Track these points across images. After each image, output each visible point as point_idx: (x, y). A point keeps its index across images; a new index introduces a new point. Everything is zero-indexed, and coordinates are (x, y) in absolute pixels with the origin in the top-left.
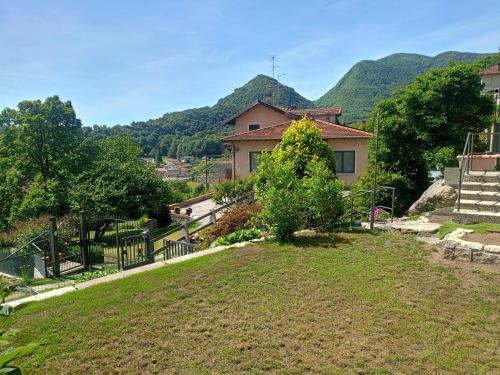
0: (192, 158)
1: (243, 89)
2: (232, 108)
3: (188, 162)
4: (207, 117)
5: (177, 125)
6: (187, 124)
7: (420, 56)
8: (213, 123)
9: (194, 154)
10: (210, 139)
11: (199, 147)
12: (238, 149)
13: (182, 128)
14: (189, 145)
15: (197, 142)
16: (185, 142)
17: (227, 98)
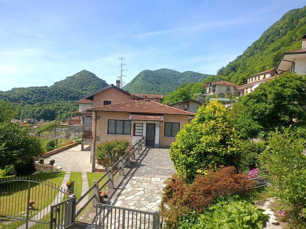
0: (32, 120)
1: (72, 78)
2: (64, 89)
3: (29, 122)
4: (46, 93)
5: (22, 97)
6: (30, 96)
7: (175, 72)
8: (50, 97)
9: (34, 117)
10: (47, 108)
11: (39, 112)
12: (99, 117)
13: (26, 99)
14: (30, 111)
15: (37, 109)
16: (28, 108)
17: (61, 82)
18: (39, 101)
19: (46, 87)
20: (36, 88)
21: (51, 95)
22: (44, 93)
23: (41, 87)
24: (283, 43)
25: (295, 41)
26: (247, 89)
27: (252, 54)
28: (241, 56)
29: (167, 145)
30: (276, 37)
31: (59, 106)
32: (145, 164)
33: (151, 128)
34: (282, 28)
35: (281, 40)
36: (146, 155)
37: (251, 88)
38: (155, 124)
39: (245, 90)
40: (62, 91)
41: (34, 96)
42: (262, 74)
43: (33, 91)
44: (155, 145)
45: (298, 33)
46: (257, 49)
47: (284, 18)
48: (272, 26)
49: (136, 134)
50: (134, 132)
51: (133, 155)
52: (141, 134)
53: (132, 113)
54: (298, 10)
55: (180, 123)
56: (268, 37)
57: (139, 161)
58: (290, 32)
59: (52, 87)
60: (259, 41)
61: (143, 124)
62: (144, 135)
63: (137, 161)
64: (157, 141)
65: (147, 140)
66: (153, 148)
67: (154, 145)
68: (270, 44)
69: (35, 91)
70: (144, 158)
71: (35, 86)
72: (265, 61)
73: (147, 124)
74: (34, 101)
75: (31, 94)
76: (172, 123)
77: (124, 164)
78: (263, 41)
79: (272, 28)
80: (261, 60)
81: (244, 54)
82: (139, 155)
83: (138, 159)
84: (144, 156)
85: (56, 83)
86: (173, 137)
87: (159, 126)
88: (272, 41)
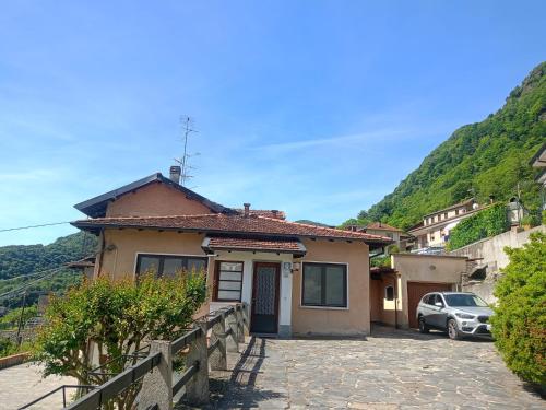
4: (37, 256)
8: (44, 265)
18: (22, 273)
19: (40, 246)
20: (20, 248)
21: (47, 262)
22: (34, 257)
23: (30, 246)
24: (459, 174)
25: (478, 171)
26: (432, 232)
27: (409, 192)
28: (391, 196)
29: (312, 331)
30: (447, 165)
31: (61, 281)
32: (276, 390)
33: (266, 276)
34: (454, 151)
35: (456, 169)
36: (262, 355)
37: (441, 230)
38: (277, 266)
39: (429, 236)
40: (70, 254)
41: (14, 263)
42: (451, 210)
43: (14, 255)
44: (280, 330)
45: (481, 159)
46: (417, 184)
47: (454, 137)
48: (437, 150)
49: (221, 295)
50: (216, 289)
51: (217, 352)
52: (235, 295)
53: (212, 234)
54: (477, 124)
55: (346, 266)
56: (433, 165)
57: (244, 379)
58: (469, 157)
59: (51, 246)
60: (419, 172)
61: (242, 262)
62: (247, 297)
63: (234, 377)
64: (285, 317)
65: (254, 316)
66: (274, 338)
67: (276, 331)
68: (437, 176)
69: (17, 253)
70: (258, 365)
71: (17, 244)
72: (432, 202)
73: (256, 265)
74: (11, 273)
75: (10, 260)
76: (324, 266)
77: (175, 390)
78: (426, 170)
79: (437, 151)
80: (427, 201)
81: (395, 193)
82: (239, 357)
83: (237, 371)
84: (256, 359)
85: (60, 239)
86: (329, 306)
87: (292, 271)
88: (441, 172)
